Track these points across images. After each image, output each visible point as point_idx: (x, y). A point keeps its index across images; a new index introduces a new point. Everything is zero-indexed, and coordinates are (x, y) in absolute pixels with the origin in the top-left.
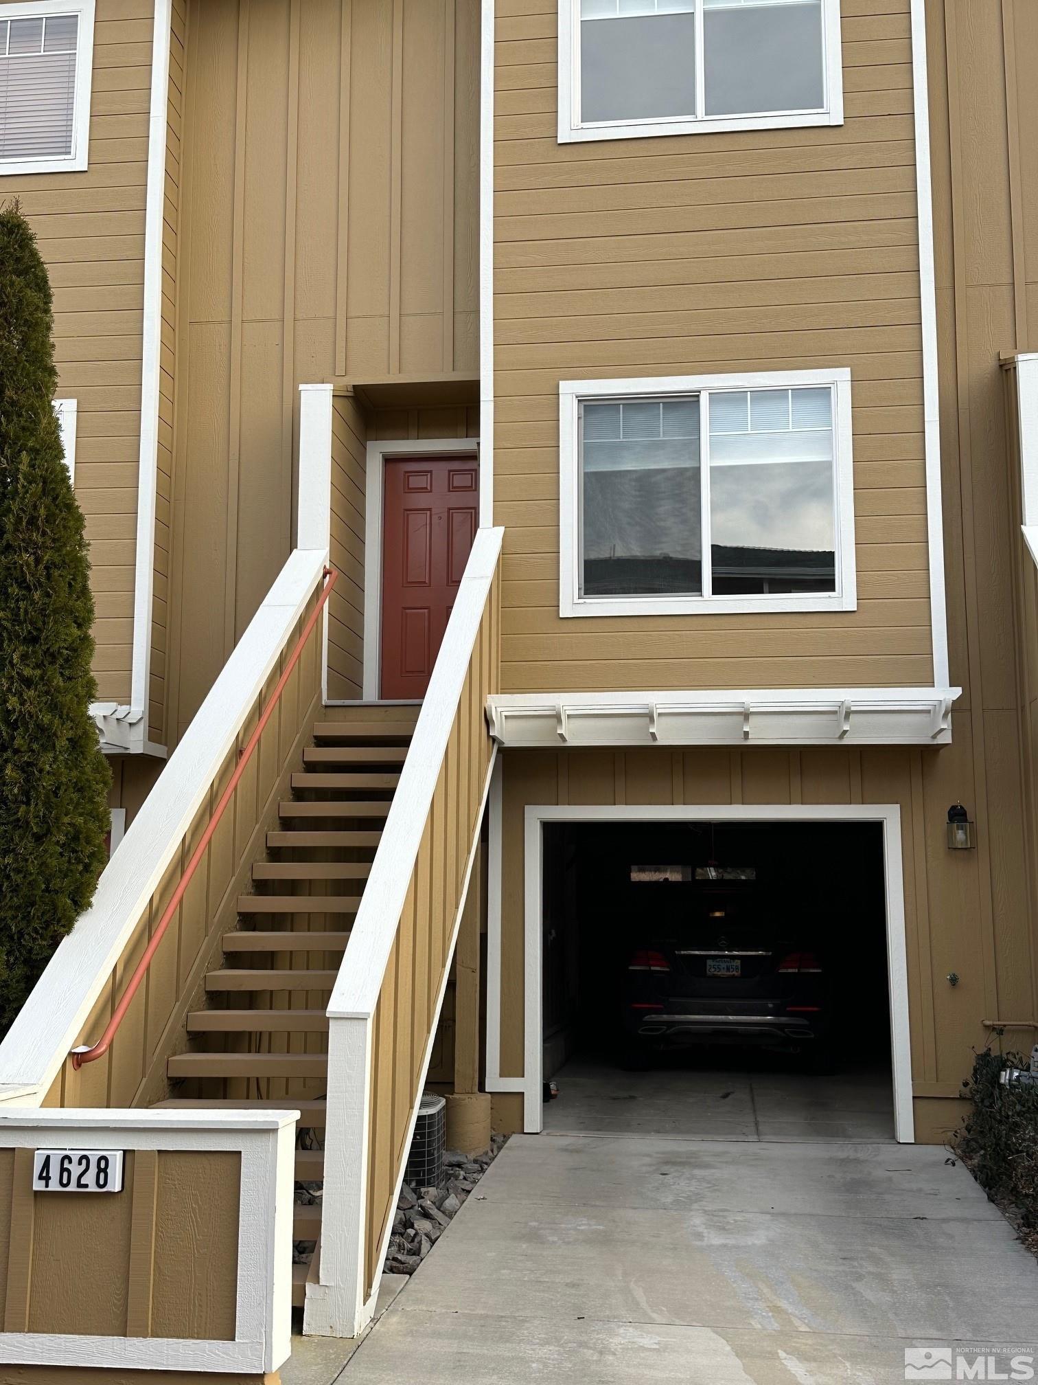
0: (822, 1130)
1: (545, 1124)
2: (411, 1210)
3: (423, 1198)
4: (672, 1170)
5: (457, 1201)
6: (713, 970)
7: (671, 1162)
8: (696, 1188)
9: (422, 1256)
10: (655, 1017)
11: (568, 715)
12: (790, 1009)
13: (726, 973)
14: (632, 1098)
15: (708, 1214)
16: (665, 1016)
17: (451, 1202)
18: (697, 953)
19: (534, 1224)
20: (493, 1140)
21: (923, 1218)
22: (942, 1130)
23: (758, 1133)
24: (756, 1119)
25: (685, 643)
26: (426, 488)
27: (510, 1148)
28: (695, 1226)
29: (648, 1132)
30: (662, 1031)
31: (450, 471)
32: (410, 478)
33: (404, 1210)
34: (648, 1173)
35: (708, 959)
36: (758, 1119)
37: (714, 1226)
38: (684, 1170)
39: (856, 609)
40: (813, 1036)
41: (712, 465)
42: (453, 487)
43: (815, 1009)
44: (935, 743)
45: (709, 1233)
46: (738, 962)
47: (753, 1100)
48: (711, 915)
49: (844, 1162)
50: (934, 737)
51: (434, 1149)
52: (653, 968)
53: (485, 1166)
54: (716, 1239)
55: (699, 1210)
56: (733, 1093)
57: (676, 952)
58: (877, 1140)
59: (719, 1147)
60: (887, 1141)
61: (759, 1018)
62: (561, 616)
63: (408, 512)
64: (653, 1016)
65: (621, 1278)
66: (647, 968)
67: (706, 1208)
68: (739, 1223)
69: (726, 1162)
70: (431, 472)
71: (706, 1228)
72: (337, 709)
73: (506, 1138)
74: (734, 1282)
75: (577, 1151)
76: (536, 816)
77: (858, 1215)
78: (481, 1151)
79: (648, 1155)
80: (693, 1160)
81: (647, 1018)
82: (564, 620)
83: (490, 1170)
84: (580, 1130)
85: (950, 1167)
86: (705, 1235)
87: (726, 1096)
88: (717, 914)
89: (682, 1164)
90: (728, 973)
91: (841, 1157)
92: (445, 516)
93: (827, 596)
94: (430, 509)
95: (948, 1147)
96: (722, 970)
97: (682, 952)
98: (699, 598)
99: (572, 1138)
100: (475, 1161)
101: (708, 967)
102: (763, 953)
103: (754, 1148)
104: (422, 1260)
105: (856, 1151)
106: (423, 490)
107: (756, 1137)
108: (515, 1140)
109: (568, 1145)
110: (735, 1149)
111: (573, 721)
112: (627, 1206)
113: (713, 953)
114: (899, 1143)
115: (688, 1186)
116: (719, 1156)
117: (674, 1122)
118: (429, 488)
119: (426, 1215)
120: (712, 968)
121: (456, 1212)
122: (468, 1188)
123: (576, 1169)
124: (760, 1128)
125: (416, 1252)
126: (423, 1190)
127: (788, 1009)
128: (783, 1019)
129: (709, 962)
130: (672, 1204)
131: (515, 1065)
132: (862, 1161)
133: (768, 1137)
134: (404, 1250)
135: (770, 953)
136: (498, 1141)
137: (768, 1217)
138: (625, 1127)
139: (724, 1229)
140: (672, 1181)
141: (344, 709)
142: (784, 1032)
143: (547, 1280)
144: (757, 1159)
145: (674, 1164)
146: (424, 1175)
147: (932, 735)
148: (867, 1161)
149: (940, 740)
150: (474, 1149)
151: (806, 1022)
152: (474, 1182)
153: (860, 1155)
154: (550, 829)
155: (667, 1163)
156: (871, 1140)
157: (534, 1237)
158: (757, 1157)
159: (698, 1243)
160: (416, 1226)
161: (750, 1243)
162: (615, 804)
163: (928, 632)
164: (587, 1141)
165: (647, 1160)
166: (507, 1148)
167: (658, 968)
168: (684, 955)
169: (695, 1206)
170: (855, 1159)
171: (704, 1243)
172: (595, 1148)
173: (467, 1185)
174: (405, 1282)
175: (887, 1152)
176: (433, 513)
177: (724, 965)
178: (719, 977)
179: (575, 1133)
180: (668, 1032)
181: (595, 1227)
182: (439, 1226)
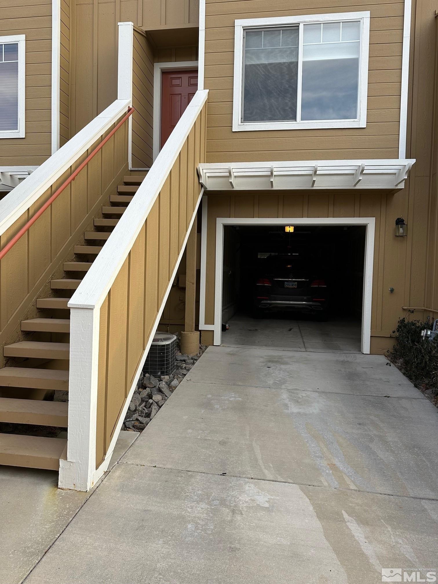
0: (330, 347)
1: (222, 341)
2: (154, 388)
3: (162, 380)
4: (272, 365)
5: (178, 382)
6: (287, 285)
7: (272, 361)
8: (283, 376)
9: (151, 418)
10: (265, 302)
11: (235, 176)
12: (315, 299)
13: (291, 287)
14: (256, 330)
15: (290, 392)
16: (269, 301)
17: (175, 382)
18: (280, 279)
19: (210, 396)
20: (200, 348)
21: (388, 397)
22: (381, 349)
23: (305, 348)
24: (303, 340)
25: (287, 143)
26: (179, 85)
27: (207, 353)
28: (284, 400)
29: (262, 346)
30: (267, 307)
31: (189, 77)
32: (173, 80)
33: (151, 388)
34: (262, 366)
35: (286, 282)
36: (304, 340)
37: (293, 399)
38: (277, 365)
39: (365, 127)
40: (322, 309)
41: (304, 60)
42: (191, 84)
43: (323, 300)
44: (397, 188)
45: (291, 404)
46: (296, 283)
47: (300, 331)
48: (287, 267)
49: (343, 362)
50: (397, 185)
51: (169, 359)
52: (265, 285)
53: (195, 361)
54: (294, 409)
55: (285, 389)
56: (293, 328)
57: (274, 279)
58: (354, 352)
59: (290, 354)
60: (358, 352)
61: (300, 302)
62: (233, 131)
63: (172, 95)
64: (265, 301)
65: (248, 438)
66: (263, 285)
67: (288, 388)
68: (304, 398)
69: (294, 361)
70: (181, 77)
71: (290, 401)
72: (136, 172)
73: (207, 347)
74: (307, 442)
75: (233, 354)
76: (221, 222)
77: (358, 394)
78: (195, 354)
79: (262, 357)
80: (280, 360)
81: (262, 302)
82: (234, 133)
83: (197, 363)
84: (236, 344)
85: (388, 366)
86: (289, 405)
87: (290, 330)
88: (289, 266)
89: (277, 362)
90: (292, 287)
91: (341, 360)
92: (187, 97)
93: (353, 121)
94: (181, 94)
95: (383, 356)
96: (290, 285)
97: (276, 279)
98: (295, 122)
99: (232, 348)
100: (192, 359)
101: (285, 285)
102: (305, 280)
103: (304, 354)
104: (151, 420)
105: (346, 357)
106: (178, 85)
107: (304, 349)
108: (210, 348)
109: (230, 351)
110: (297, 355)
111: (237, 179)
112: (253, 385)
113: (286, 279)
114: (363, 354)
115: (279, 374)
116: (290, 358)
117: (272, 341)
118: (180, 84)
119: (160, 391)
120: (286, 285)
121: (177, 387)
122: (185, 373)
123: (232, 364)
124: (305, 345)
125: (148, 415)
126: (162, 377)
127: (314, 300)
128: (311, 303)
129: (286, 283)
130: (273, 385)
131: (210, 320)
132: (351, 362)
133: (310, 349)
134: (143, 413)
135: (308, 280)
136: (202, 349)
137: (317, 394)
138: (252, 343)
139: (298, 402)
140: (272, 371)
141: (139, 172)
142: (312, 307)
143: (210, 438)
144: (306, 360)
145: (272, 362)
146: (164, 369)
147: (396, 184)
148: (352, 362)
149: (399, 187)
150: (192, 353)
151: (319, 304)
152: (188, 370)
153: (349, 359)
154: (227, 229)
155: (270, 361)
156: (351, 352)
157: (207, 405)
158: (306, 359)
159: (286, 411)
160: (153, 398)
161: (311, 412)
162: (254, 218)
163: (398, 138)
164: (238, 349)
165: (262, 360)
166: (206, 352)
167: (267, 285)
168: (276, 280)
169: (283, 387)
170: (347, 361)
171: (289, 411)
172: (241, 353)
173: (185, 372)
174: (136, 438)
175: (359, 358)
176: (182, 96)
177: (291, 284)
178: (289, 288)
179: (234, 346)
180: (270, 307)
181: (237, 399)
182: (165, 398)
